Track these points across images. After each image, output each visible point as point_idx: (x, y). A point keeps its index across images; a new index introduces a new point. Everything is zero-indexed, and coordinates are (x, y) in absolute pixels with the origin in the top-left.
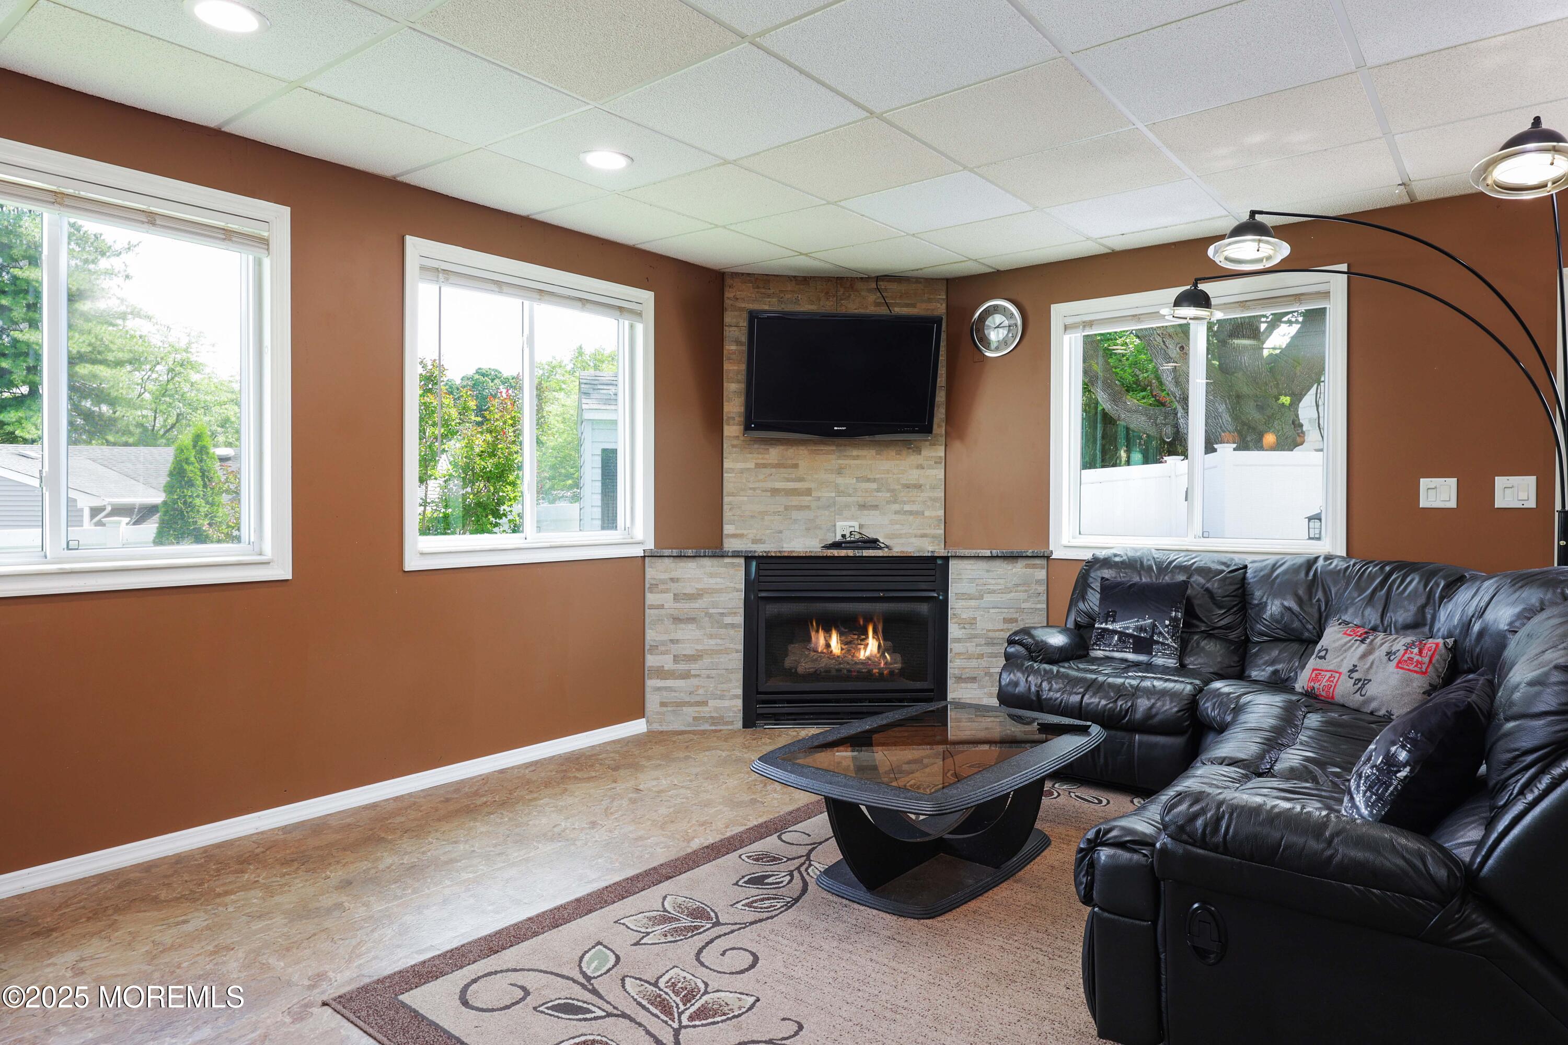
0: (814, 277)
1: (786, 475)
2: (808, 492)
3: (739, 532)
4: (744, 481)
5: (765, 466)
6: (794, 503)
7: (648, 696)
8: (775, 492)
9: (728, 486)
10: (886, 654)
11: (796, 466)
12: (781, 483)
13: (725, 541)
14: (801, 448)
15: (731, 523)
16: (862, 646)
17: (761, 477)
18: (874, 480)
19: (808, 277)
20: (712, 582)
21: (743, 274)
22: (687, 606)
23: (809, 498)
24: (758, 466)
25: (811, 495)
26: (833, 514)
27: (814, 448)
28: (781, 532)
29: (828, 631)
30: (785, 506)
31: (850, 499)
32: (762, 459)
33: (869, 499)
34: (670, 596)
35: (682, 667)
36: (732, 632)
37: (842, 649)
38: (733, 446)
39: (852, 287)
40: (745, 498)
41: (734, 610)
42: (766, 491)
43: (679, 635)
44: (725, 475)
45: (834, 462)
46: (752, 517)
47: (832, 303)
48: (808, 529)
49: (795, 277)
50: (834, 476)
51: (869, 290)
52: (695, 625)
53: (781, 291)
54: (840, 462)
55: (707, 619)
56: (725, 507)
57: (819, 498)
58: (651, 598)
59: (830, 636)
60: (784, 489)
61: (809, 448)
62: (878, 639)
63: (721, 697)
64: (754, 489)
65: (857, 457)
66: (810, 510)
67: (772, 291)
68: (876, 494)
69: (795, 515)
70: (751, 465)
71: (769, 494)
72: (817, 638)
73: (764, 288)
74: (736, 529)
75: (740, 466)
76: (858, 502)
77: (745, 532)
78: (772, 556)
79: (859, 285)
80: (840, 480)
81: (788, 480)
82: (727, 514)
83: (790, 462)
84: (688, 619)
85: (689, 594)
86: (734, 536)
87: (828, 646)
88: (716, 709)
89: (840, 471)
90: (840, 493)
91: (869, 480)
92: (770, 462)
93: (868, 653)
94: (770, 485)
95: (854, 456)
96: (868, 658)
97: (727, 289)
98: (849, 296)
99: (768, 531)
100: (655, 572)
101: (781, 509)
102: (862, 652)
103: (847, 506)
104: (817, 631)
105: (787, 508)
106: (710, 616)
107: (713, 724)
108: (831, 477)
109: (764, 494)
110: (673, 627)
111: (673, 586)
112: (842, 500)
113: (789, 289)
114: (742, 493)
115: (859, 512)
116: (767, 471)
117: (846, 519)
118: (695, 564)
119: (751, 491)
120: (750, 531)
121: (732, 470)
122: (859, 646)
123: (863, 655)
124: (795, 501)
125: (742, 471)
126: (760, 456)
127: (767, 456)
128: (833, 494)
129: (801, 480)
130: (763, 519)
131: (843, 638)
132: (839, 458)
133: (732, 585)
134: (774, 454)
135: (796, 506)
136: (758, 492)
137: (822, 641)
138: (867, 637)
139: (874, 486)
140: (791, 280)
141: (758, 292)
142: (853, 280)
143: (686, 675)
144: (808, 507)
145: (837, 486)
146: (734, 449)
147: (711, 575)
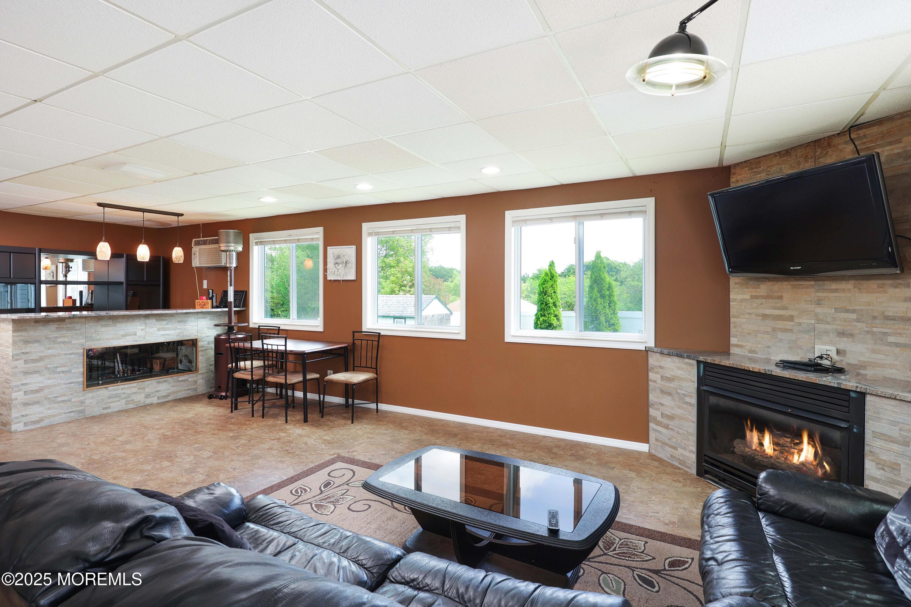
0: (794, 147)
1: (773, 305)
2: (791, 318)
3: (740, 343)
4: (744, 308)
5: (757, 297)
6: (780, 326)
7: (650, 432)
8: (765, 317)
9: (733, 312)
10: (825, 464)
11: (781, 298)
12: (769, 310)
13: (731, 348)
14: (785, 283)
15: (735, 336)
16: (796, 451)
17: (755, 305)
18: (854, 311)
19: (790, 149)
20: (679, 373)
21: (741, 163)
22: (667, 384)
23: (792, 323)
24: (752, 297)
25: (793, 321)
26: (813, 338)
27: (795, 283)
28: (769, 347)
29: (761, 431)
30: (773, 328)
31: (828, 327)
32: (756, 292)
33: (849, 327)
34: (659, 376)
35: (665, 421)
36: (690, 408)
37: (774, 450)
38: (736, 283)
39: (829, 145)
40: (744, 320)
41: (691, 394)
42: (759, 316)
43: (664, 401)
44: (731, 303)
45: (813, 294)
46: (749, 334)
47: (810, 163)
48: (791, 348)
49: (779, 152)
50: (813, 306)
51: (846, 143)
52: (671, 397)
53: (768, 167)
54: (820, 294)
55: (677, 395)
56: (731, 325)
57: (800, 324)
58: (651, 375)
59: (763, 436)
60: (771, 315)
61: (792, 283)
62: (814, 446)
63: (684, 449)
64: (750, 314)
65: (836, 291)
66: (793, 332)
67: (762, 168)
68: (855, 324)
69: (780, 335)
70: (748, 297)
71: (760, 318)
72: (752, 437)
73: (756, 168)
74: (738, 341)
75: (740, 297)
76: (836, 329)
77: (744, 344)
78: (708, 362)
79: (837, 141)
80: (819, 310)
81: (775, 308)
82: (733, 330)
83: (776, 294)
84: (668, 393)
85: (668, 378)
86: (737, 346)
87: (761, 444)
88: (682, 455)
89: (819, 302)
90: (819, 321)
91: (847, 311)
92: (761, 294)
93: (802, 459)
94: (760, 311)
95: (832, 289)
96: (803, 464)
97: (732, 176)
98: (827, 152)
99: (760, 346)
100: (654, 360)
101: (770, 330)
102: (796, 457)
103: (826, 332)
104: (751, 430)
105: (774, 329)
106: (678, 394)
107: (680, 464)
108: (811, 307)
109: (757, 317)
110: (660, 395)
111: (661, 370)
112: (822, 327)
113: (775, 162)
114: (741, 316)
115: (837, 339)
116: (759, 301)
117: (825, 344)
118: (670, 359)
119: (747, 315)
120: (747, 344)
121: (735, 300)
122: (792, 450)
123: (796, 459)
124: (780, 324)
125: (742, 301)
126: (754, 290)
127: (758, 290)
128: (813, 322)
129: (785, 308)
130: (756, 336)
131: (776, 440)
132: (818, 291)
133: (689, 377)
134: (764, 288)
135: (781, 329)
136: (753, 316)
137: (755, 440)
138: (801, 442)
139: (854, 316)
140: (776, 156)
141: (752, 172)
142: (830, 137)
143: (667, 427)
144: (791, 331)
145: (816, 315)
146: (736, 286)
147: (679, 368)
